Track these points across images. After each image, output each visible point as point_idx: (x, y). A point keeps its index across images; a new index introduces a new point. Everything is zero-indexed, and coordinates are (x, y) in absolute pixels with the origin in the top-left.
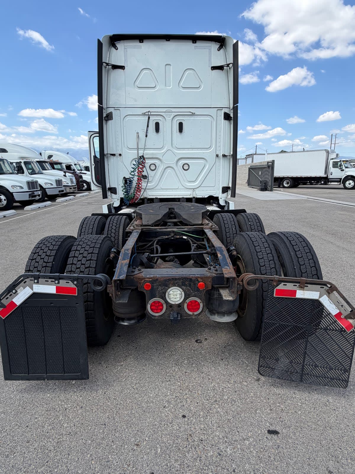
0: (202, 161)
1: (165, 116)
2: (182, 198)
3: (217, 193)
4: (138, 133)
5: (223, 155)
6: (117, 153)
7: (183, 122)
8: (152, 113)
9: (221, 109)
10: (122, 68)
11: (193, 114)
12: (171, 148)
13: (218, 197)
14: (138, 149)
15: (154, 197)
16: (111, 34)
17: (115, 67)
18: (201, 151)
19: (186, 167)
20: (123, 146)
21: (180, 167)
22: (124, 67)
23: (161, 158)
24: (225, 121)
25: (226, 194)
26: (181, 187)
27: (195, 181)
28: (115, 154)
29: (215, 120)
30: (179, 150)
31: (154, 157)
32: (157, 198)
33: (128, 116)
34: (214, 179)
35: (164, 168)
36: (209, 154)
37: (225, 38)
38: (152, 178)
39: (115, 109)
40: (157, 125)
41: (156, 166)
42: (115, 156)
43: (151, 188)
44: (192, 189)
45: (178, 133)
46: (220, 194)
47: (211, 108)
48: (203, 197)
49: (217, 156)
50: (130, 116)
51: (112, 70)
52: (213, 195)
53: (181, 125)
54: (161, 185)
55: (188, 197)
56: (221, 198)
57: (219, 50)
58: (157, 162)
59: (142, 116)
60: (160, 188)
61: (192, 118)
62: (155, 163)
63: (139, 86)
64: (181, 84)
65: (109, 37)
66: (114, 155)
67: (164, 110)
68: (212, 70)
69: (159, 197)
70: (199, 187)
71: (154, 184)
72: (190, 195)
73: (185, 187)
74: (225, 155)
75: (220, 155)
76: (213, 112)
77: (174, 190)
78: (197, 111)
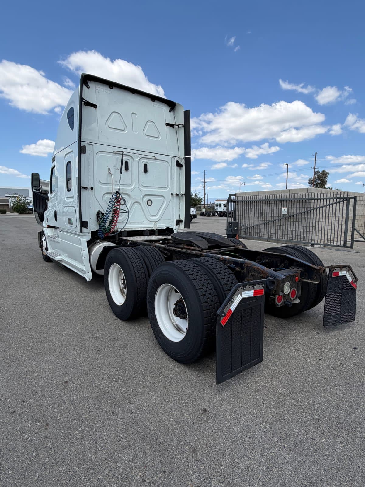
0: (161, 199)
1: (132, 157)
2: (147, 230)
3: (172, 225)
4: (109, 169)
5: (176, 194)
6: (89, 186)
8: (124, 153)
9: (174, 157)
10: (95, 106)
11: (155, 159)
12: (138, 186)
13: (172, 229)
14: (112, 184)
17: (88, 104)
18: (161, 190)
19: (150, 203)
20: (95, 180)
21: (145, 202)
23: (130, 194)
24: (177, 167)
25: (178, 226)
26: (146, 220)
27: (156, 215)
28: (87, 188)
29: (170, 165)
30: (144, 188)
31: (124, 192)
32: (126, 231)
33: (101, 152)
34: (170, 214)
35: (132, 203)
36: (166, 192)
37: (176, 104)
41: (125, 201)
42: (87, 189)
43: (121, 221)
44: (154, 222)
45: (144, 174)
46: (174, 226)
47: (167, 155)
48: (162, 229)
49: (172, 194)
50: (103, 152)
52: (169, 227)
53: (145, 166)
55: (151, 229)
56: (175, 230)
57: (170, 112)
58: (126, 197)
59: (114, 154)
61: (154, 162)
63: (110, 126)
67: (133, 151)
68: (166, 126)
70: (160, 220)
71: (124, 218)
72: (152, 227)
73: (149, 221)
74: (177, 194)
75: (174, 194)
76: (168, 159)
77: (140, 223)
78: (158, 157)
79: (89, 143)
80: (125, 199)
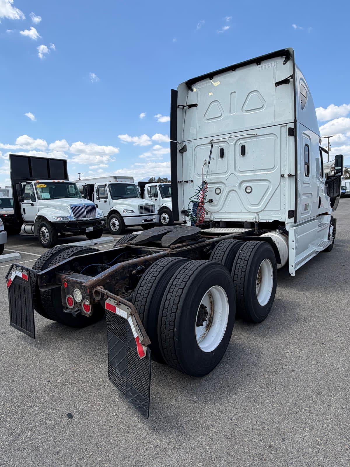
0: (267, 183)
1: (228, 142)
2: (245, 222)
3: (283, 217)
4: (205, 161)
5: (288, 174)
6: (189, 179)
7: (245, 145)
8: (215, 141)
9: (286, 124)
10: (195, 105)
11: (255, 136)
12: (234, 172)
13: (284, 222)
14: (203, 175)
15: (219, 220)
16: (186, 80)
17: (190, 106)
18: (264, 173)
19: (249, 190)
20: (194, 173)
21: (243, 190)
22: (197, 104)
23: (225, 182)
24: (290, 137)
25: (293, 219)
26: (244, 211)
27: (258, 204)
29: (280, 137)
30: (242, 173)
31: (218, 181)
33: (198, 146)
34: (280, 202)
35: (228, 191)
36: (274, 175)
37: (288, 50)
38: (217, 202)
39: (188, 142)
40: (222, 151)
41: (220, 190)
43: (216, 211)
44: (255, 212)
45: (241, 156)
46: (287, 219)
47: (274, 126)
48: (268, 222)
49: (282, 176)
50: (200, 146)
51: (188, 109)
52: (279, 220)
53: (243, 149)
54: (226, 209)
55: (251, 221)
56: (288, 224)
57: (284, 64)
58: (221, 186)
59: (207, 145)
60: (225, 212)
61: (254, 139)
62: (220, 187)
63: (207, 118)
64: (245, 108)
65: (185, 83)
66: (187, 182)
67: (228, 136)
68: (276, 85)
69: (223, 220)
70: (263, 210)
71: (219, 208)
72: (253, 219)
73: (248, 211)
74: (291, 175)
75: (286, 175)
76: (276, 130)
77: (237, 213)
78: (258, 132)
79: (189, 141)
80: (220, 188)
